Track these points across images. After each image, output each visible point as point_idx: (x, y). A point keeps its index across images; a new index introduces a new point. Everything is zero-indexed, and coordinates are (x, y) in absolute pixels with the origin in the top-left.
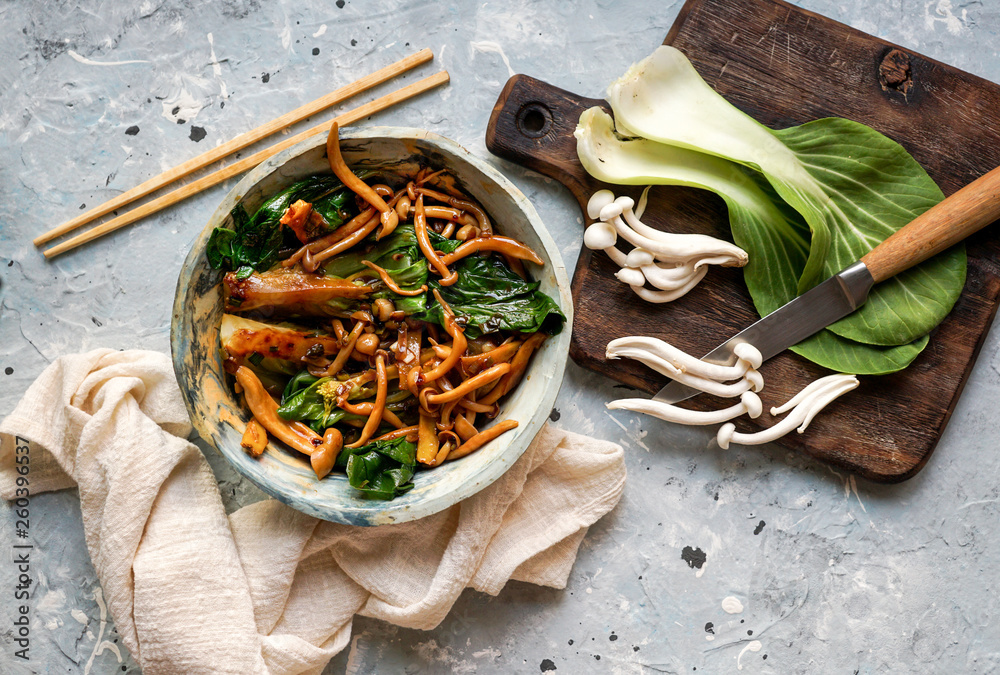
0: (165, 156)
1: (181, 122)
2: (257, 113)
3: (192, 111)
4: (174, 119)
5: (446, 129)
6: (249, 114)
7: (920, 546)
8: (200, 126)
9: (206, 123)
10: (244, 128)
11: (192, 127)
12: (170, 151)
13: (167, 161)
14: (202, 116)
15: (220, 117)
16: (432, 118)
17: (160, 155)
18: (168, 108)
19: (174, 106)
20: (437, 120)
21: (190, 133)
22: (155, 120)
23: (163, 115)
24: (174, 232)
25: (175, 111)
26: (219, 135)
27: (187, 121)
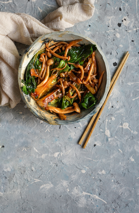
0: (114, 17)
1: (122, 21)
2: (125, 39)
3: (125, 24)
4: (123, 19)
5: (121, 84)
6: (124, 37)
7: (22, 197)
8: (121, 25)
9: (122, 27)
10: (121, 36)
11: (121, 24)
12: (115, 18)
13: (113, 18)
14: (124, 26)
15: (123, 30)
16: (123, 80)
17: (114, 16)
18: (126, 18)
19: (126, 19)
20: (123, 82)
21: (120, 23)
22: (123, 15)
23: (124, 17)
24: (96, 20)
25: (125, 20)
26: (119, 30)
27: (123, 22)
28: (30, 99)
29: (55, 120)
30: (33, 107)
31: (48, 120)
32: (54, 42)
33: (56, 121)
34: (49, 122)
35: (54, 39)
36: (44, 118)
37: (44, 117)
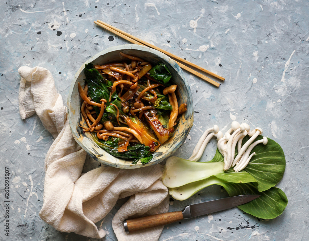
0: (49, 40)
1: (54, 30)
2: (78, 26)
3: (58, 26)
4: (52, 29)
5: (138, 31)
6: (75, 27)
7: (288, 161)
8: (60, 31)
9: (62, 30)
10: (74, 31)
11: (58, 31)
12: (51, 39)
13: (50, 42)
14: (60, 28)
15: (66, 28)
16: (133, 27)
17: (47, 40)
18: (50, 25)
19: (52, 25)
20: (135, 28)
21: (57, 33)
22: (46, 29)
23: (49, 28)
24: (52, 64)
26: (66, 34)
27: (56, 29)
28: (159, 152)
29: (187, 119)
30: (169, 148)
31: (187, 128)
32: (82, 120)
33: (188, 117)
34: (189, 127)
35: (78, 121)
36: (185, 134)
37: (183, 134)
